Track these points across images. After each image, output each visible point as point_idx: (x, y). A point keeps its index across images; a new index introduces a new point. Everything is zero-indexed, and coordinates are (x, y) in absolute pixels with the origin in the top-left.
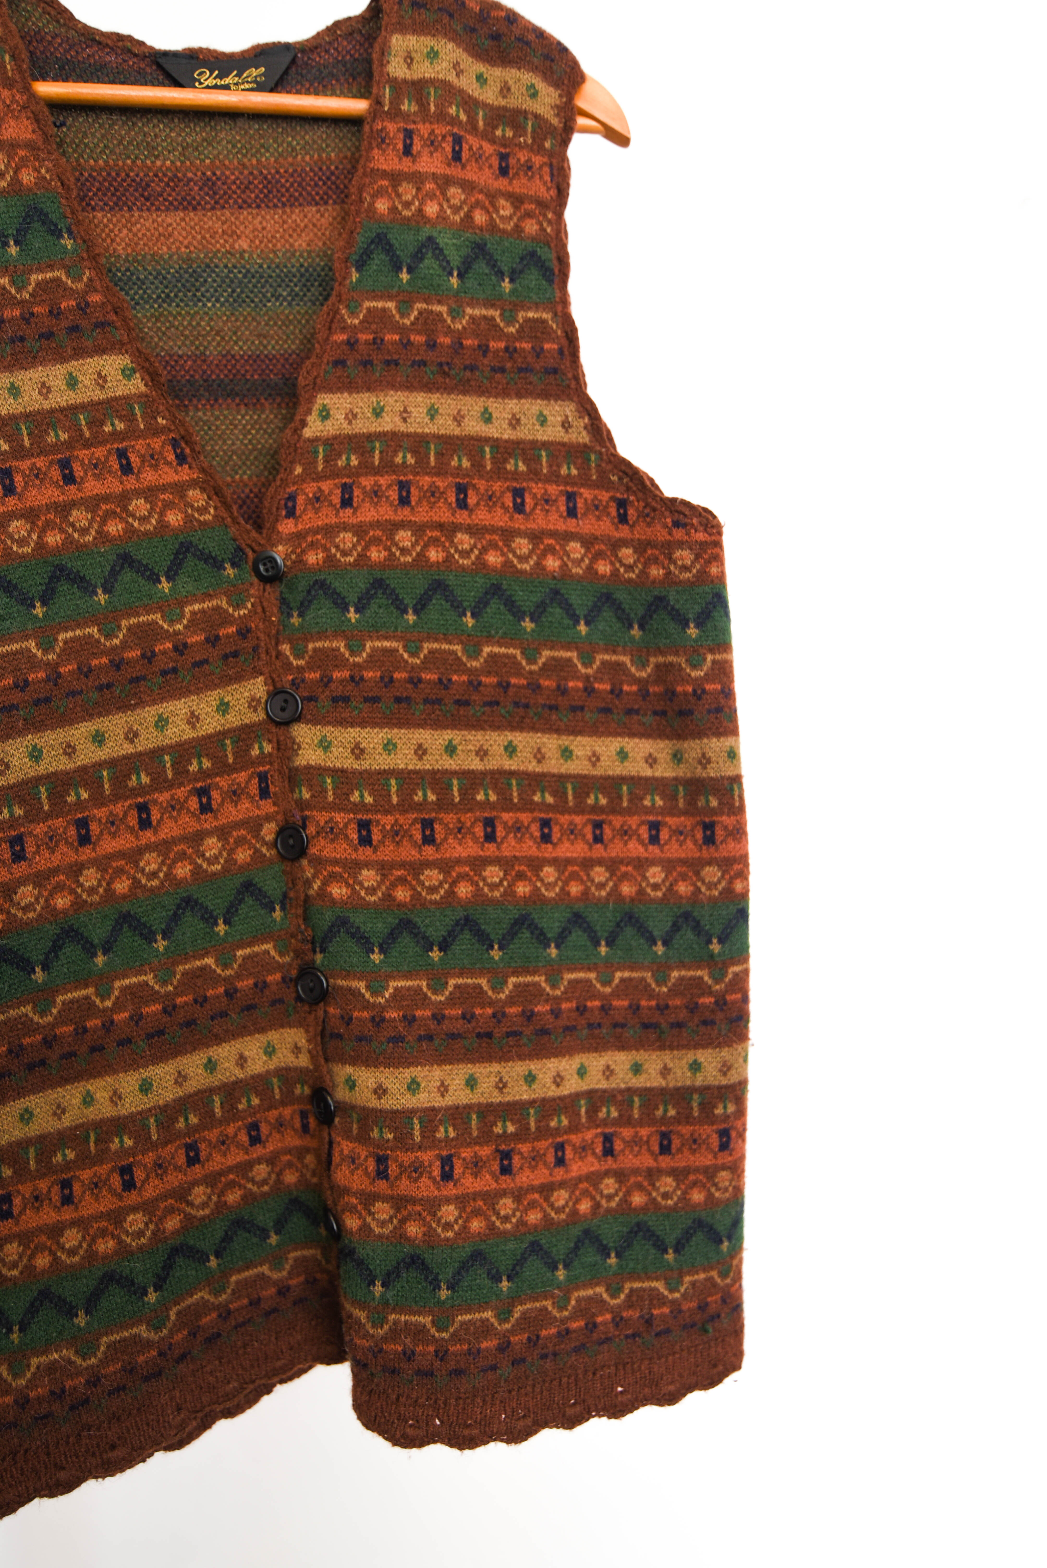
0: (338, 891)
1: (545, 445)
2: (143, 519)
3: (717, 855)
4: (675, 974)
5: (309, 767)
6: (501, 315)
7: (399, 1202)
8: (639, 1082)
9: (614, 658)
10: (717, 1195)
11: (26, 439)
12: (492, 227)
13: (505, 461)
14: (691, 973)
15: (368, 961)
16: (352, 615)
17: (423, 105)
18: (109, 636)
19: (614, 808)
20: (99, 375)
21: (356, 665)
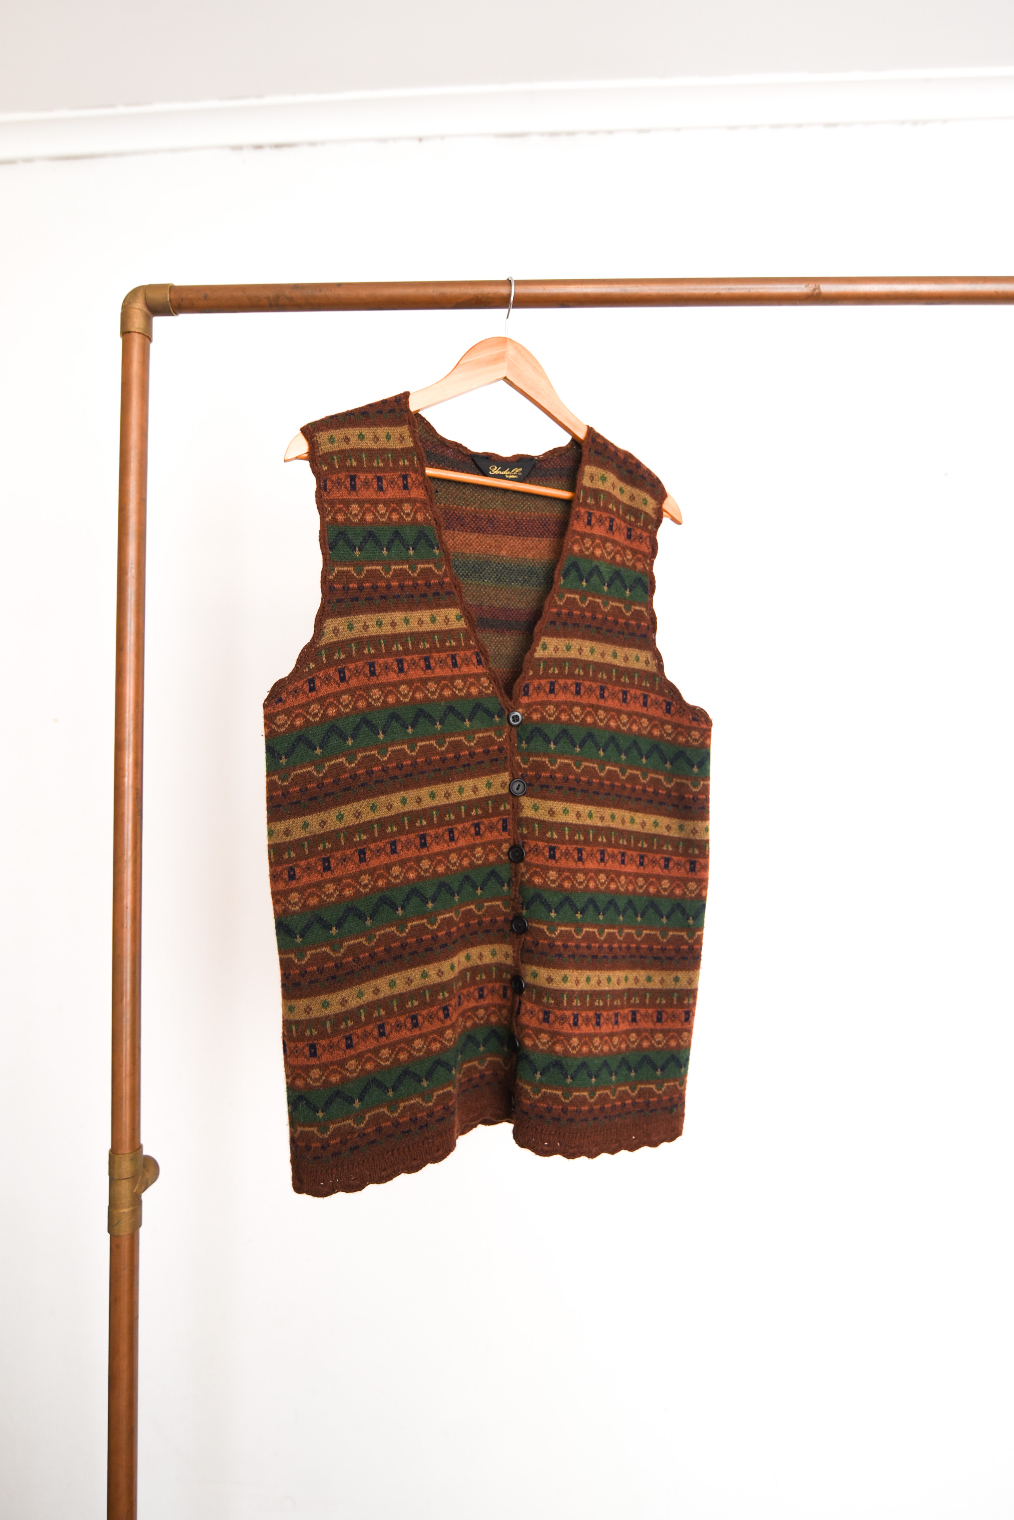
0: (537, 880)
1: (638, 671)
2: (461, 690)
3: (696, 877)
4: (671, 933)
5: (527, 818)
6: (625, 607)
7: (554, 1034)
8: (649, 986)
9: (657, 776)
10: (682, 1043)
11: (410, 645)
12: (623, 564)
13: (621, 677)
14: (679, 933)
15: (549, 916)
16: (552, 746)
17: (597, 502)
18: (441, 745)
19: (650, 850)
20: (446, 617)
21: (552, 770)
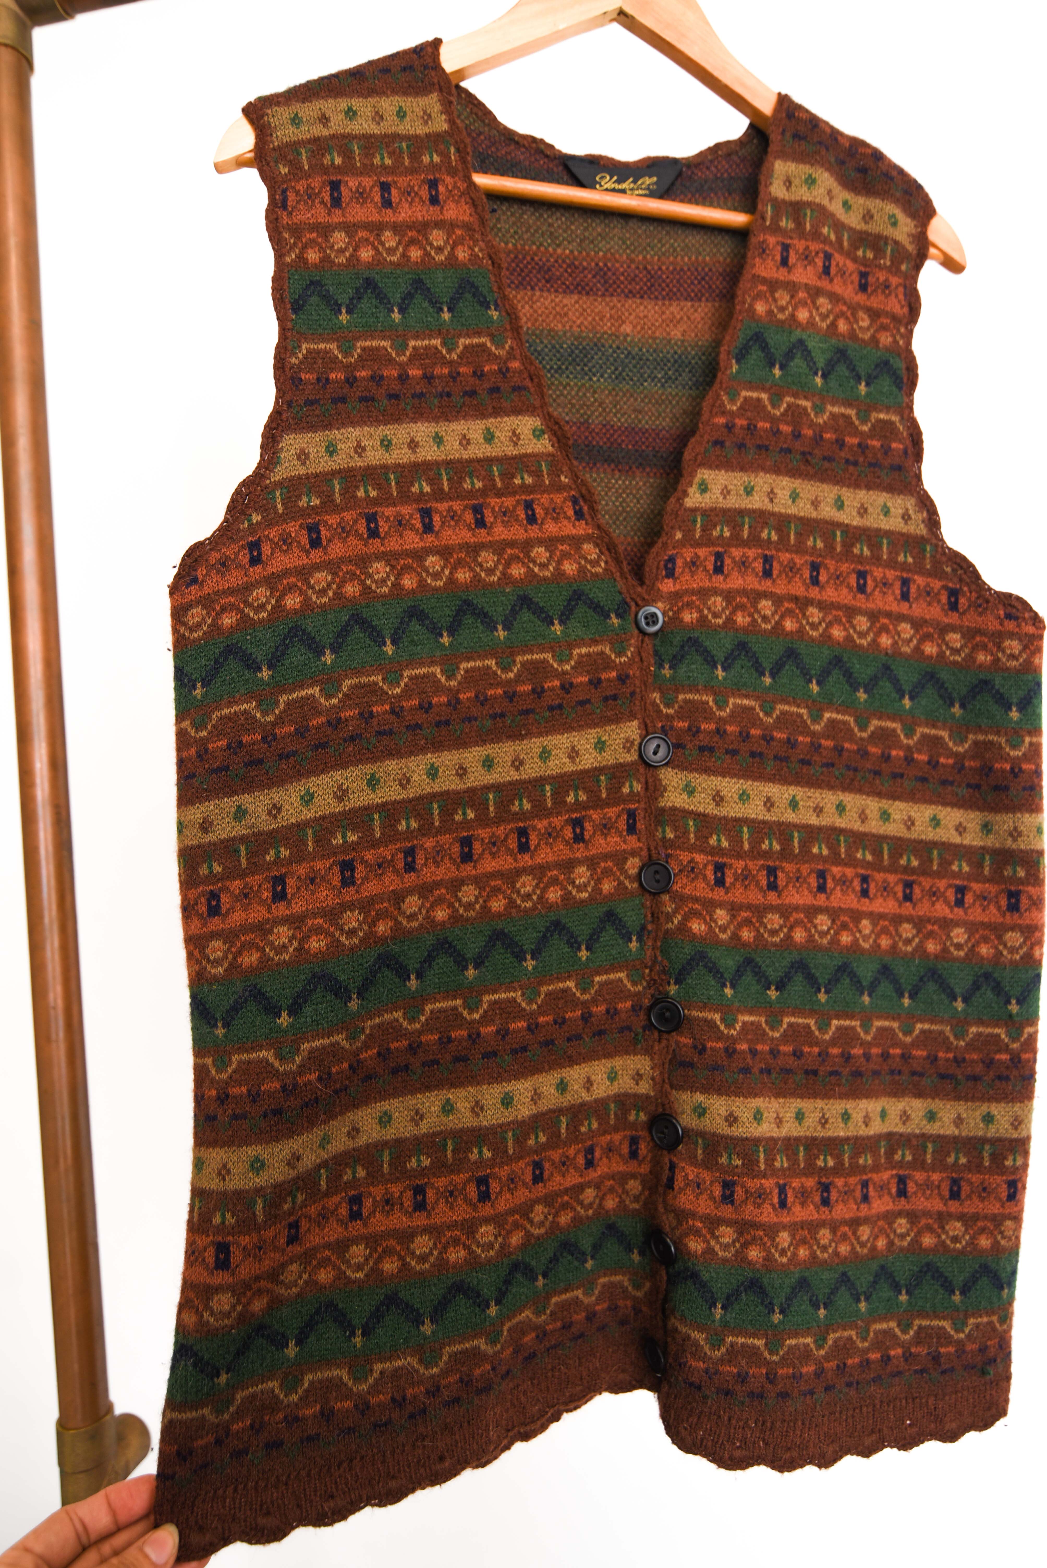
0: (697, 927)
1: (888, 534)
2: (543, 566)
3: (1019, 921)
4: (973, 1029)
5: (674, 809)
6: (857, 414)
7: (743, 1227)
8: (934, 1129)
9: (933, 732)
10: (1003, 1242)
11: (446, 484)
12: (853, 335)
13: (853, 545)
14: (989, 1030)
15: (723, 995)
16: (720, 673)
17: (799, 224)
18: (506, 669)
19: (924, 871)
20: (514, 432)
21: (720, 718)
